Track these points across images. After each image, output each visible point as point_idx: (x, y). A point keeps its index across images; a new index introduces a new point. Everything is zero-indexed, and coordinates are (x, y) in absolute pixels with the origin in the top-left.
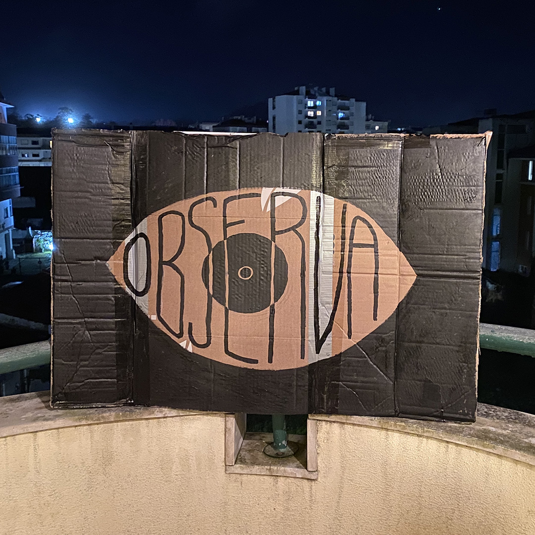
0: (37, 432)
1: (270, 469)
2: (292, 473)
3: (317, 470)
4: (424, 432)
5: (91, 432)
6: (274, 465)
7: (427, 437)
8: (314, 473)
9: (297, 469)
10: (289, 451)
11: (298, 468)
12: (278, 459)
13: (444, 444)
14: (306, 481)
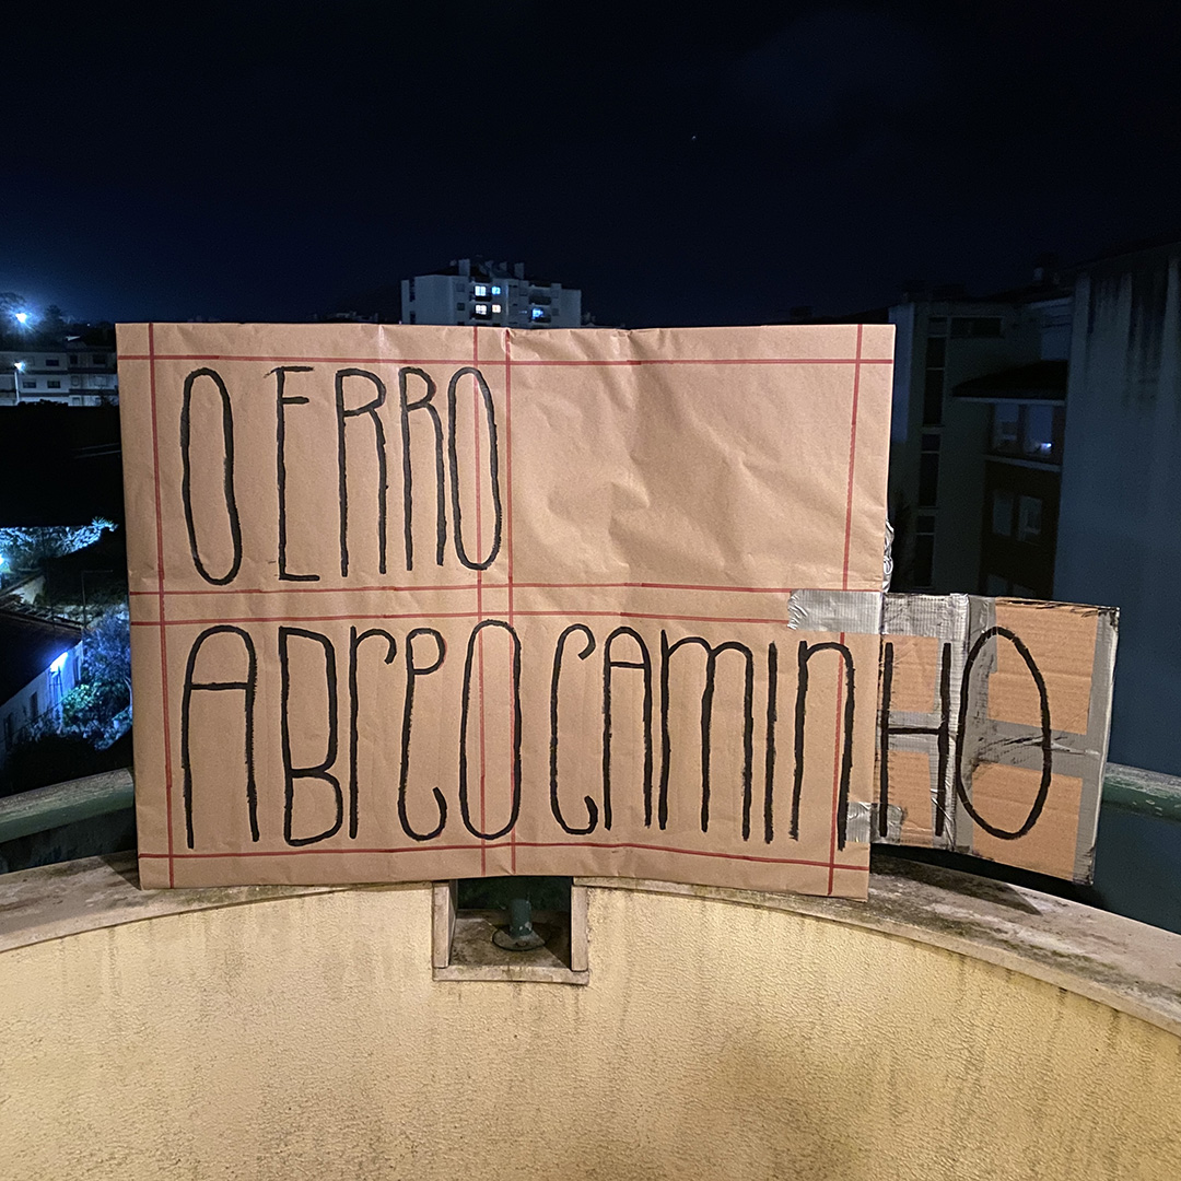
0: (115, 926)
1: (509, 970)
2: (546, 976)
3: (587, 970)
4: (765, 900)
5: (206, 921)
6: (516, 963)
7: (770, 909)
8: (583, 974)
9: (554, 969)
10: (537, 940)
11: (555, 966)
12: (519, 954)
13: (797, 919)
14: (568, 988)
